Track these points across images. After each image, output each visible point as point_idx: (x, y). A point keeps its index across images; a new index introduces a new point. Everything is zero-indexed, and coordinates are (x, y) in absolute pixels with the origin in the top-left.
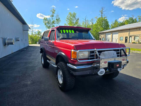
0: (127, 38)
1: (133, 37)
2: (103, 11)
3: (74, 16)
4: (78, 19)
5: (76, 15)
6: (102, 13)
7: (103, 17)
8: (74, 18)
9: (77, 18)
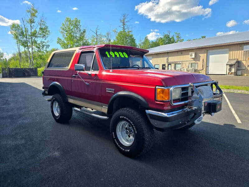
0: (164, 66)
1: (173, 65)
2: (126, 20)
3: (76, 26)
4: (84, 32)
5: (79, 22)
6: (124, 24)
7: (126, 30)
8: (77, 28)
9: (82, 29)
